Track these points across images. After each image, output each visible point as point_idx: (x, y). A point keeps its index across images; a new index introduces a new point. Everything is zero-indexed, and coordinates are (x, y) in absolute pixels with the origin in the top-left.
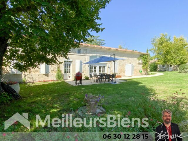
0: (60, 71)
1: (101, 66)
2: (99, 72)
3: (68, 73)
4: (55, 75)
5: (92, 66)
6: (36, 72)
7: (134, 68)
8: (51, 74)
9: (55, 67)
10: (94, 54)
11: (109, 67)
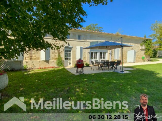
0: (61, 57)
1: (102, 53)
2: (100, 59)
3: (68, 60)
4: (56, 61)
5: (93, 52)
6: (37, 59)
7: (136, 54)
8: (52, 61)
9: (55, 54)
10: (95, 40)
11: (110, 53)
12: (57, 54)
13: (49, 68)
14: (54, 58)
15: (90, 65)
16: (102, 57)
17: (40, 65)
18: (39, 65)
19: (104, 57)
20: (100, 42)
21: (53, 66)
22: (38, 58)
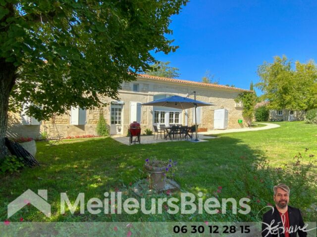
0: (105, 120)
1: (173, 112)
2: (170, 122)
3: (116, 124)
4: (96, 126)
5: (158, 112)
6: (64, 122)
7: (229, 115)
8: (89, 125)
9: (95, 114)
10: (161, 92)
11: (185, 114)
12: (97, 114)
13: (84, 137)
14: (94, 121)
15: (153, 133)
16: (172, 119)
17: (69, 133)
18: (66, 132)
19: (176, 120)
20: (170, 95)
21: (91, 134)
22: (66, 121)
